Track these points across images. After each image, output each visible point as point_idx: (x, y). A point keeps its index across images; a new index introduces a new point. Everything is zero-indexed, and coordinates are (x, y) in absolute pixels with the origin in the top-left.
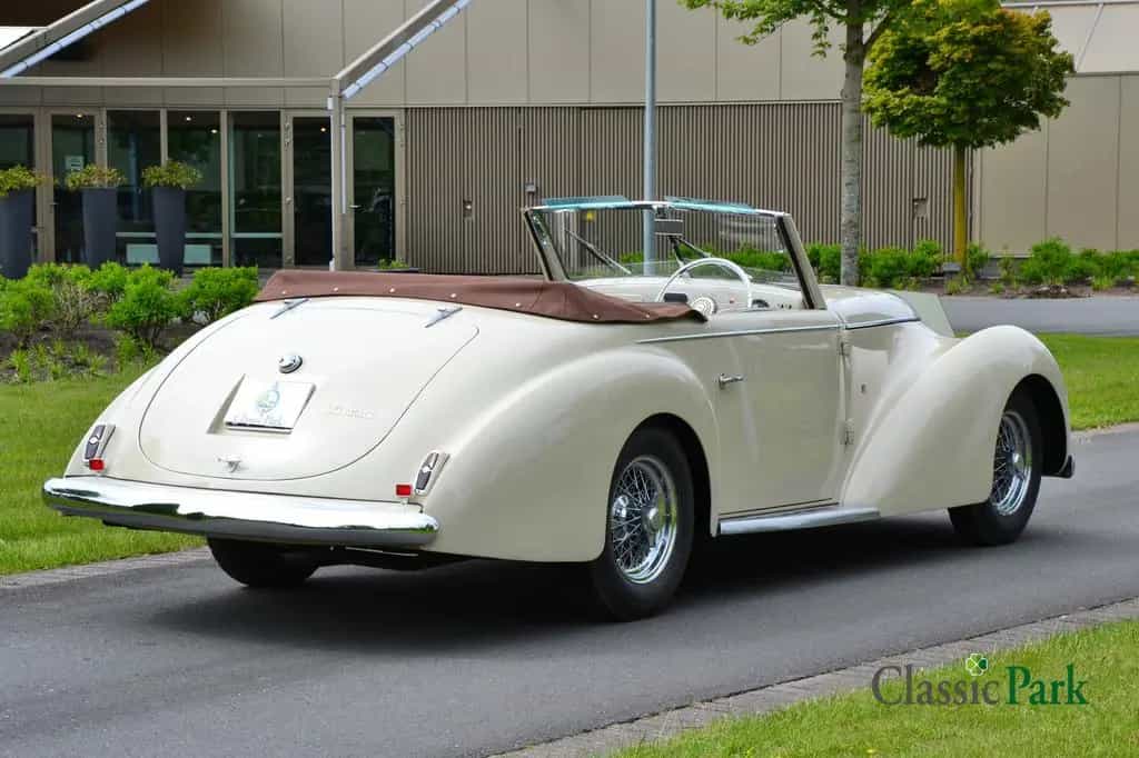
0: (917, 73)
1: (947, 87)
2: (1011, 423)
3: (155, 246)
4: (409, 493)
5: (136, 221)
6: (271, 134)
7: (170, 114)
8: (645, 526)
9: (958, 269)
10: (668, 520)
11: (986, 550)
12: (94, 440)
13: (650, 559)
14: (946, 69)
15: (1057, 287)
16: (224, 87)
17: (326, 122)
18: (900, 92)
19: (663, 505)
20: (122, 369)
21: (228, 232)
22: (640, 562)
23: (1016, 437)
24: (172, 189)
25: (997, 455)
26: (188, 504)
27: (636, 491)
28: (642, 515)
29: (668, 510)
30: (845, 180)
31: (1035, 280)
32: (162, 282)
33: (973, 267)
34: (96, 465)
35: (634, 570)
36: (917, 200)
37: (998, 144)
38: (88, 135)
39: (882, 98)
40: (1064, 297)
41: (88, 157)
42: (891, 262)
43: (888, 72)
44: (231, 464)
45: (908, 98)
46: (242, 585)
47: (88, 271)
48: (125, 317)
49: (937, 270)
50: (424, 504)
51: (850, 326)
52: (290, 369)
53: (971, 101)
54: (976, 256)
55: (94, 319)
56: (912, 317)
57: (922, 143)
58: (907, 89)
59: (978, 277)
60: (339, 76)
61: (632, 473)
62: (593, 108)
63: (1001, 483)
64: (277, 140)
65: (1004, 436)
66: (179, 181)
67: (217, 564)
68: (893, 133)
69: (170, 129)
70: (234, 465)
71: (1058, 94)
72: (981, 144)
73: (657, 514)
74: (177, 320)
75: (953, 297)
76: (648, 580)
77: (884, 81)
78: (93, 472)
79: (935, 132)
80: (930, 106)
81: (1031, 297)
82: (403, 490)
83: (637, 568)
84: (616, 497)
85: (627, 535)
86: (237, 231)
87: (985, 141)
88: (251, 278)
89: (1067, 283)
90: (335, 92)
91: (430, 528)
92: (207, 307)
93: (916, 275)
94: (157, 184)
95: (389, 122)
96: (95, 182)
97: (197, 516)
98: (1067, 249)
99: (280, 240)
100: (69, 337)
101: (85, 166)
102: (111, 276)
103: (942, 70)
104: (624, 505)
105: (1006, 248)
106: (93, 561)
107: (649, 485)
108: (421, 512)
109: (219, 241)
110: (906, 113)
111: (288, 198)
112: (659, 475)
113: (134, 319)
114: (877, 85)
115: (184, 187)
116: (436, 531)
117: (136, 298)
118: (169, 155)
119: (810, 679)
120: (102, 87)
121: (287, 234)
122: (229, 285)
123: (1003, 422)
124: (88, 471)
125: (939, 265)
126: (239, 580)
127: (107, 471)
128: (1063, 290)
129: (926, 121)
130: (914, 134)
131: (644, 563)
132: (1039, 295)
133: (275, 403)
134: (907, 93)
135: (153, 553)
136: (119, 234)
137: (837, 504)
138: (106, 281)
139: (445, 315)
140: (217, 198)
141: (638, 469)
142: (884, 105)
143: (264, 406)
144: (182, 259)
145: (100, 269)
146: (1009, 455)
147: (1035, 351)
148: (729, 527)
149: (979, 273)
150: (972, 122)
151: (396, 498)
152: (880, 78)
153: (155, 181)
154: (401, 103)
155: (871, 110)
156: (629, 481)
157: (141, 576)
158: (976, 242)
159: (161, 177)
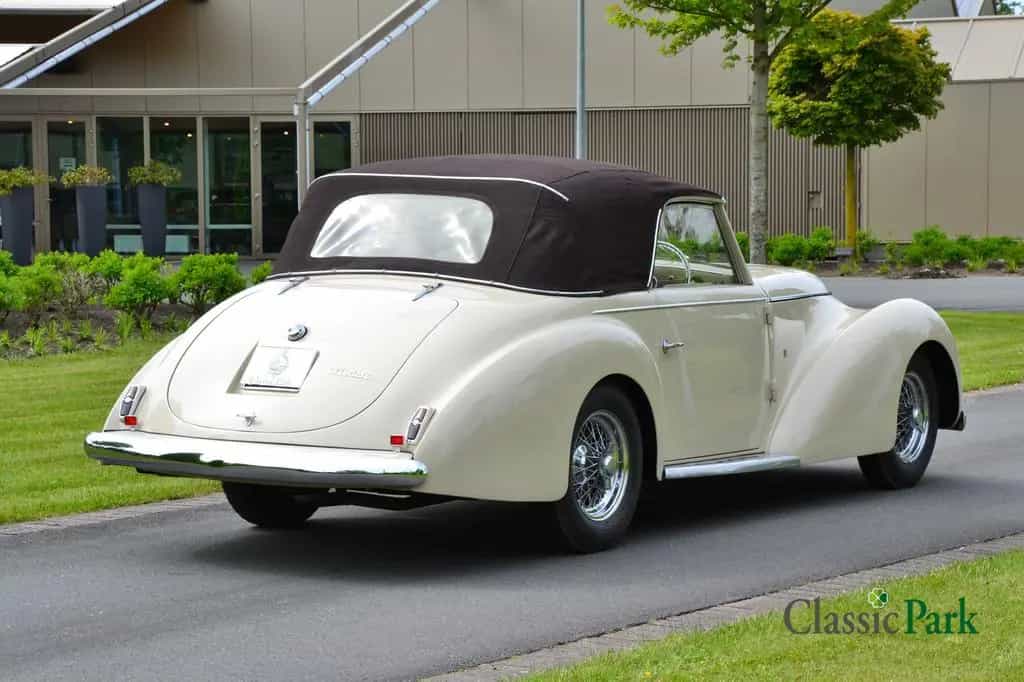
0: (812, 80)
1: (839, 93)
2: (912, 384)
3: (139, 237)
4: (401, 443)
5: (120, 215)
6: (241, 137)
7: (153, 120)
8: (601, 472)
9: (849, 253)
10: (620, 467)
11: (890, 493)
12: (128, 400)
13: (606, 500)
14: (838, 77)
15: (937, 269)
16: (199, 96)
17: (292, 127)
18: (797, 98)
19: (616, 453)
20: (122, 344)
21: (204, 224)
22: (597, 502)
23: (916, 396)
24: (155, 185)
25: (900, 411)
26: (209, 453)
27: (594, 441)
28: (599, 462)
29: (621, 457)
30: (753, 175)
31: (916, 262)
32: (155, 267)
33: (862, 250)
34: (130, 421)
35: (591, 509)
36: (813, 193)
37: (883, 143)
38: (79, 139)
39: (782, 103)
40: (944, 278)
41: (81, 160)
42: (791, 248)
43: (787, 80)
44: (248, 418)
45: (802, 104)
46: (250, 525)
47: (88, 258)
48: (124, 298)
49: (830, 255)
50: (415, 452)
51: (773, 299)
52: (297, 337)
53: (860, 105)
54: (864, 242)
55: (94, 300)
56: (825, 292)
57: (816, 143)
58: (803, 95)
59: (866, 261)
60: (304, 86)
61: (589, 425)
62: (526, 113)
63: (904, 435)
64: (248, 142)
65: (906, 395)
66: (161, 179)
67: (231, 507)
68: (791, 133)
69: (153, 133)
70: (250, 420)
71: (937, 98)
72: (868, 144)
73: (612, 460)
74: (166, 301)
75: (846, 279)
76: (605, 518)
77: (783, 88)
78: (128, 427)
79: (828, 132)
80: (824, 110)
81: (915, 278)
82: (396, 440)
83: (595, 508)
84: (577, 447)
85: (586, 480)
86: (211, 223)
87: (872, 141)
88: (232, 263)
89: (946, 266)
90: (301, 101)
91: (420, 472)
92: (193, 289)
93: (813, 259)
94: (141, 182)
95: (346, 126)
96: (88, 181)
97: (218, 464)
98: (944, 237)
99: (250, 231)
100: (73, 316)
101: (77, 167)
102: (109, 263)
103: (836, 76)
104: (583, 453)
105: (890, 233)
106: (121, 506)
107: (604, 436)
108: (413, 459)
109: (196, 232)
110: (803, 117)
111: (257, 192)
112: (613, 427)
113: (132, 301)
114: (776, 91)
115: (165, 184)
116: (426, 475)
117: (132, 282)
118: (152, 157)
119: (748, 601)
120: (92, 97)
121: (256, 225)
122: (214, 270)
123: (905, 382)
124: (123, 426)
125: (832, 249)
126: (249, 521)
127: (140, 426)
128: (942, 272)
129: (820, 123)
130: (809, 135)
131: (601, 503)
132: (922, 276)
133: (285, 367)
134: (804, 98)
135: (171, 499)
136: (109, 227)
137: (763, 453)
138: (105, 267)
139: (430, 290)
140: (193, 195)
141: (594, 422)
142: (784, 109)
143: (275, 370)
144: (164, 249)
145: (99, 256)
146: (910, 411)
147: (932, 321)
148: (673, 472)
149: (868, 257)
150: (862, 123)
151: (390, 447)
152: (779, 85)
153: (140, 179)
154: (356, 109)
155: (772, 114)
156: (587, 433)
157: (162, 518)
158: (864, 230)
159: (145, 176)
